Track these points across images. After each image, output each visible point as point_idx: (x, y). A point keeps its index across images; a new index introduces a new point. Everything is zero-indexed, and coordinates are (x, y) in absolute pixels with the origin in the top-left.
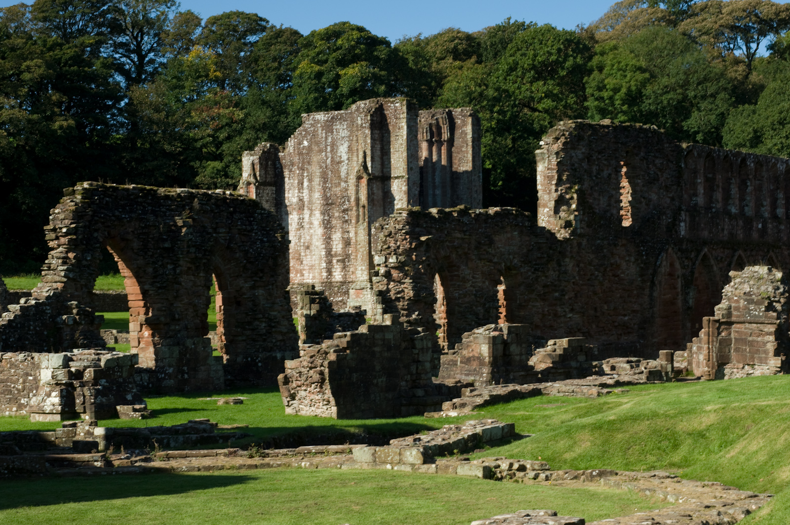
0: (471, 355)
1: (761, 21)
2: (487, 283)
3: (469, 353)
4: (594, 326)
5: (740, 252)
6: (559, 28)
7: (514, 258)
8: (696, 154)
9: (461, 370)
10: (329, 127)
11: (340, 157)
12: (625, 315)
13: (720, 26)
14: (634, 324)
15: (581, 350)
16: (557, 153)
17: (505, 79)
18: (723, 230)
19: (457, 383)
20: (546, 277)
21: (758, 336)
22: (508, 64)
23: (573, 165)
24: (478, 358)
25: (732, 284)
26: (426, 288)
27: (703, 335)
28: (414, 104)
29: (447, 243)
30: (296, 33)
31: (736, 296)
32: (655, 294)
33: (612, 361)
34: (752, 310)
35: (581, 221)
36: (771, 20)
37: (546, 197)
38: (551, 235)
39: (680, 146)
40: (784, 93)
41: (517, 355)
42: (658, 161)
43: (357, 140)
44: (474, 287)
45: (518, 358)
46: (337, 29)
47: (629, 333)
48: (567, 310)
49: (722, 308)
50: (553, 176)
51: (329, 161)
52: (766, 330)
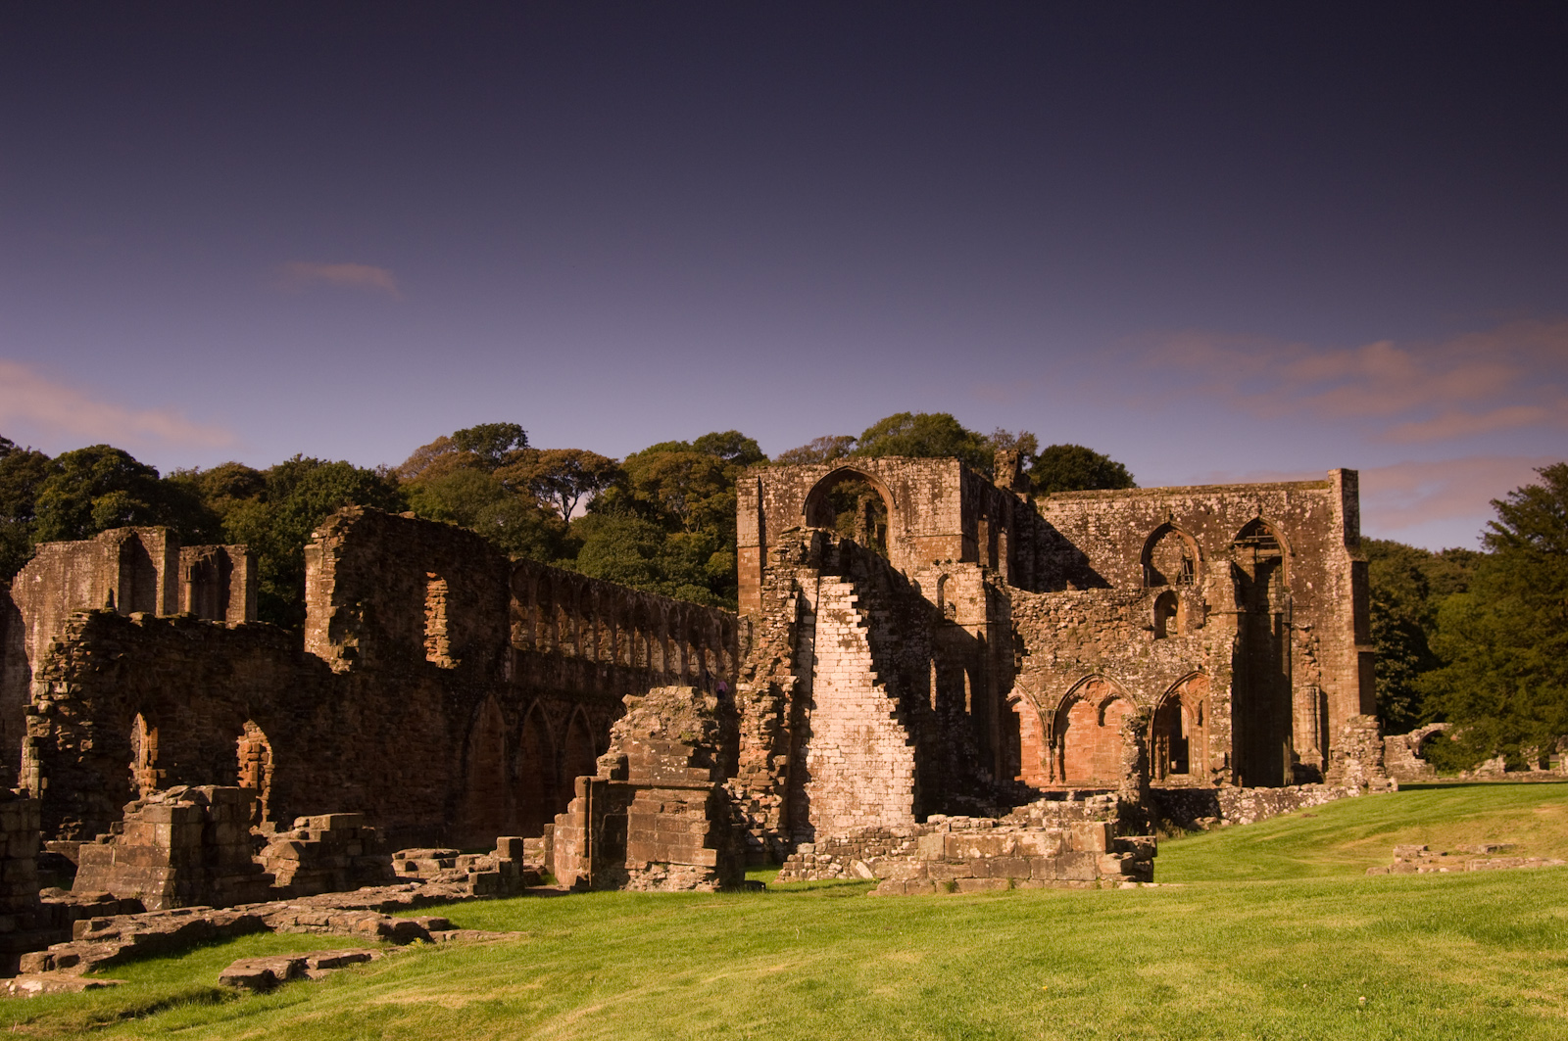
0: (137, 844)
1: (579, 474)
2: (221, 733)
3: (133, 839)
4: (382, 801)
5: (580, 706)
6: (358, 468)
7: (265, 696)
8: (527, 571)
9: (117, 874)
10: (69, 559)
11: (81, 596)
12: (427, 786)
13: (537, 476)
14: (440, 799)
15: (354, 836)
16: (336, 550)
17: (292, 521)
18: (559, 675)
19: (102, 899)
20: (313, 726)
21: (677, 811)
22: (296, 504)
23: (360, 568)
24: (151, 850)
25: (628, 717)
26: (116, 736)
27: (574, 810)
28: (175, 534)
29: (158, 668)
30: (46, 458)
31: (636, 739)
32: (470, 758)
33: (410, 854)
34: (665, 764)
35: (368, 649)
36: (591, 474)
37: (318, 613)
38: (324, 665)
39: (508, 560)
40: (608, 547)
41: (230, 844)
42: (478, 577)
43: (103, 577)
44: (199, 738)
45: (231, 850)
46: (94, 452)
47: (432, 811)
48: (343, 777)
49: (611, 760)
50: (329, 583)
51: (66, 601)
52: (689, 800)
